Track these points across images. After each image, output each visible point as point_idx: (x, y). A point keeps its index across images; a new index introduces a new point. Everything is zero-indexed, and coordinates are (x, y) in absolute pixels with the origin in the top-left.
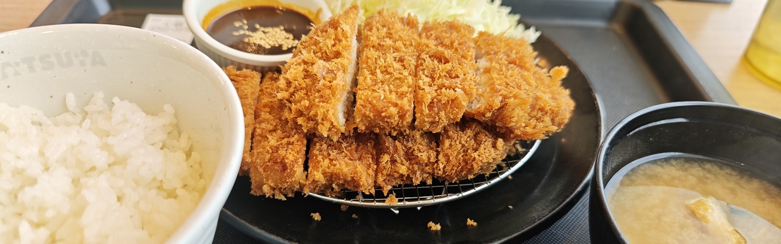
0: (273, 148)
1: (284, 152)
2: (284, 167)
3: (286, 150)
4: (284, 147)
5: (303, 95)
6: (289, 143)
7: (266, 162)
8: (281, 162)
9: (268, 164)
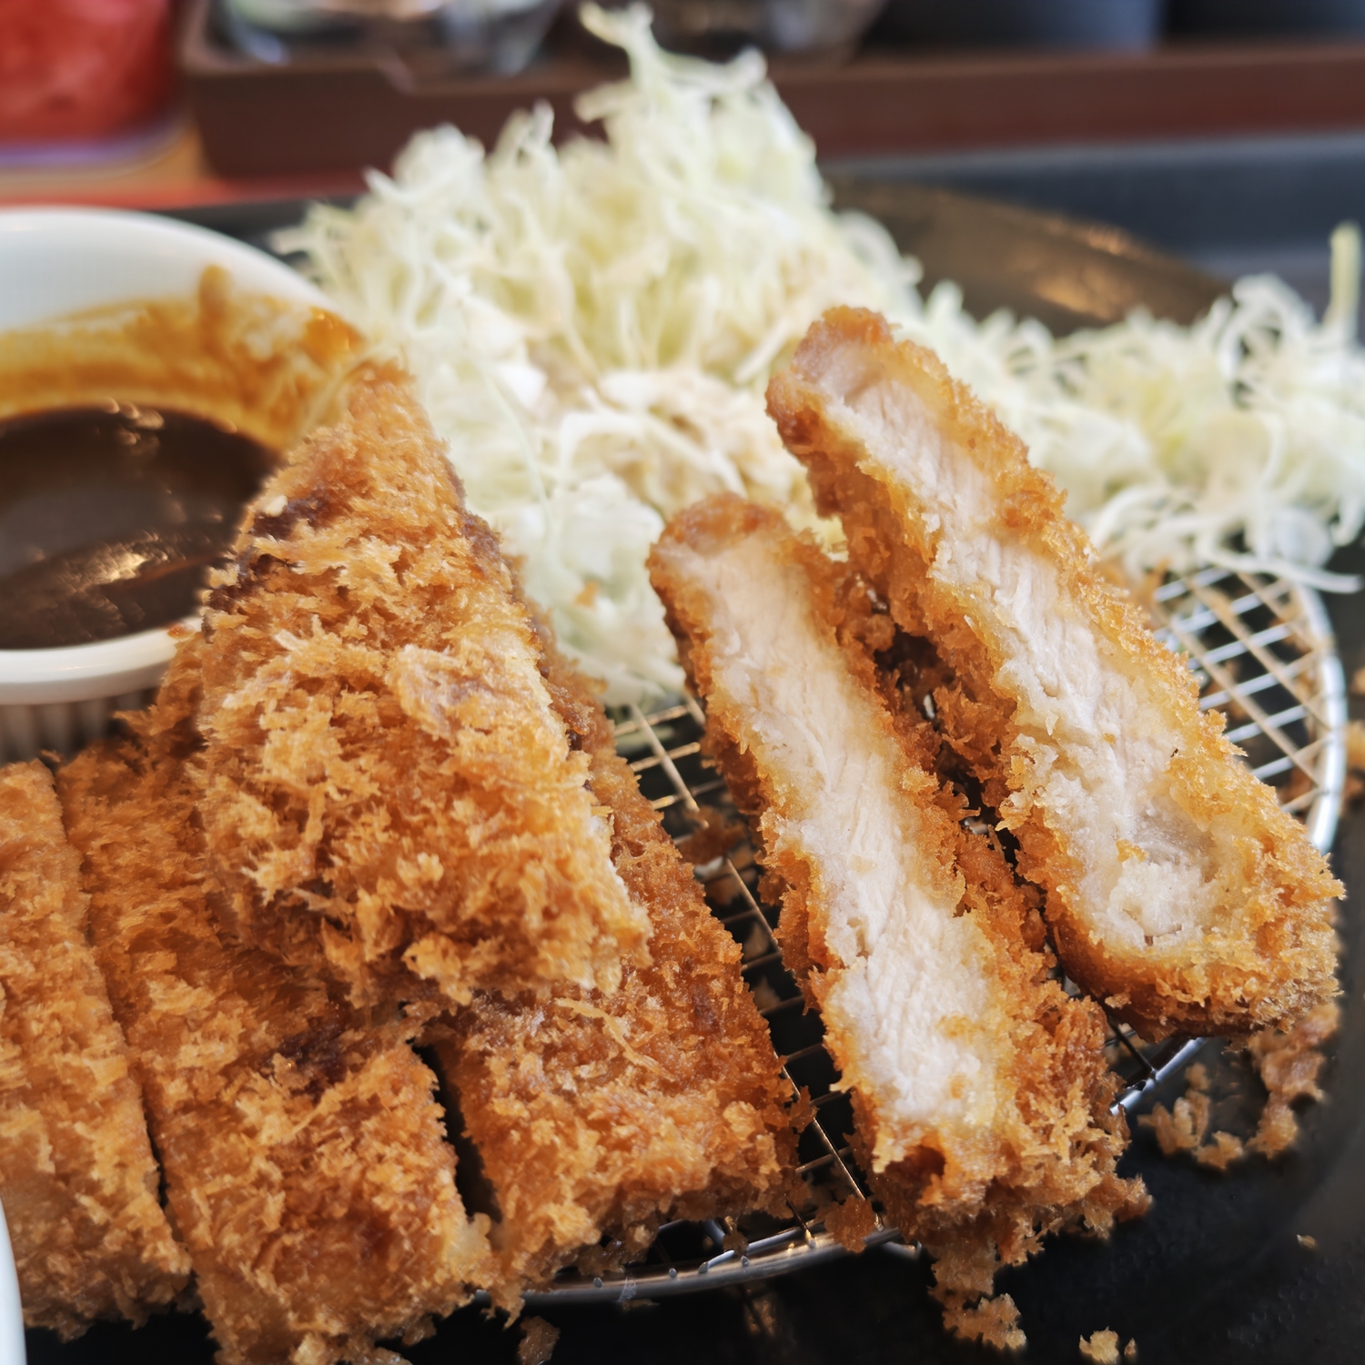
0: (285, 1154)
1: (349, 1159)
2: (378, 1233)
3: (354, 1147)
4: (337, 1136)
5: (383, 837)
6: (354, 1111)
7: (274, 1237)
8: (353, 1216)
9: (287, 1240)
